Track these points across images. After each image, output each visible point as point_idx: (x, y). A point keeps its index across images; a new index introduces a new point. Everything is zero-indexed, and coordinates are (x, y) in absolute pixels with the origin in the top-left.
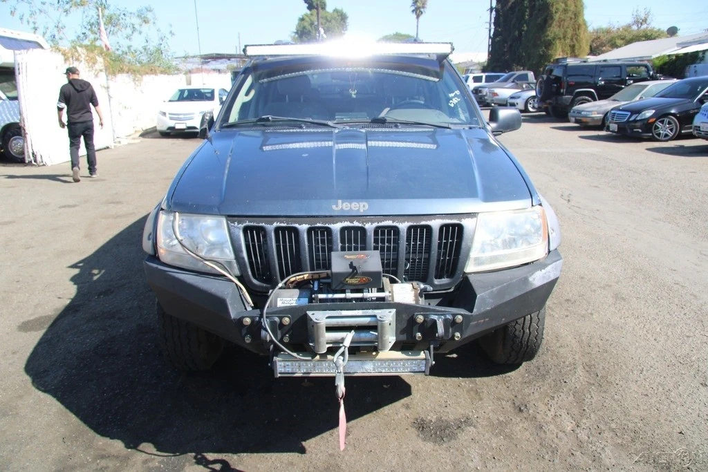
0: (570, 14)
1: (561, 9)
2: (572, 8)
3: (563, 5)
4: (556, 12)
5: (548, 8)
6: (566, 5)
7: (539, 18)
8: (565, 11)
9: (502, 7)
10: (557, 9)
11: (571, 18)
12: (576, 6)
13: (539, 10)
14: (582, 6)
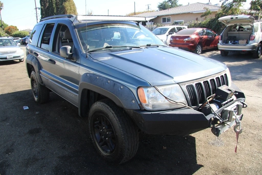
0: (72, 11)
1: (69, 9)
2: (73, 8)
3: (70, 7)
4: (68, 10)
5: (64, 9)
6: (71, 8)
7: (61, 12)
8: (71, 9)
9: (44, 8)
10: (68, 9)
11: (73, 12)
12: (74, 8)
13: (61, 9)
14: (76, 8)
